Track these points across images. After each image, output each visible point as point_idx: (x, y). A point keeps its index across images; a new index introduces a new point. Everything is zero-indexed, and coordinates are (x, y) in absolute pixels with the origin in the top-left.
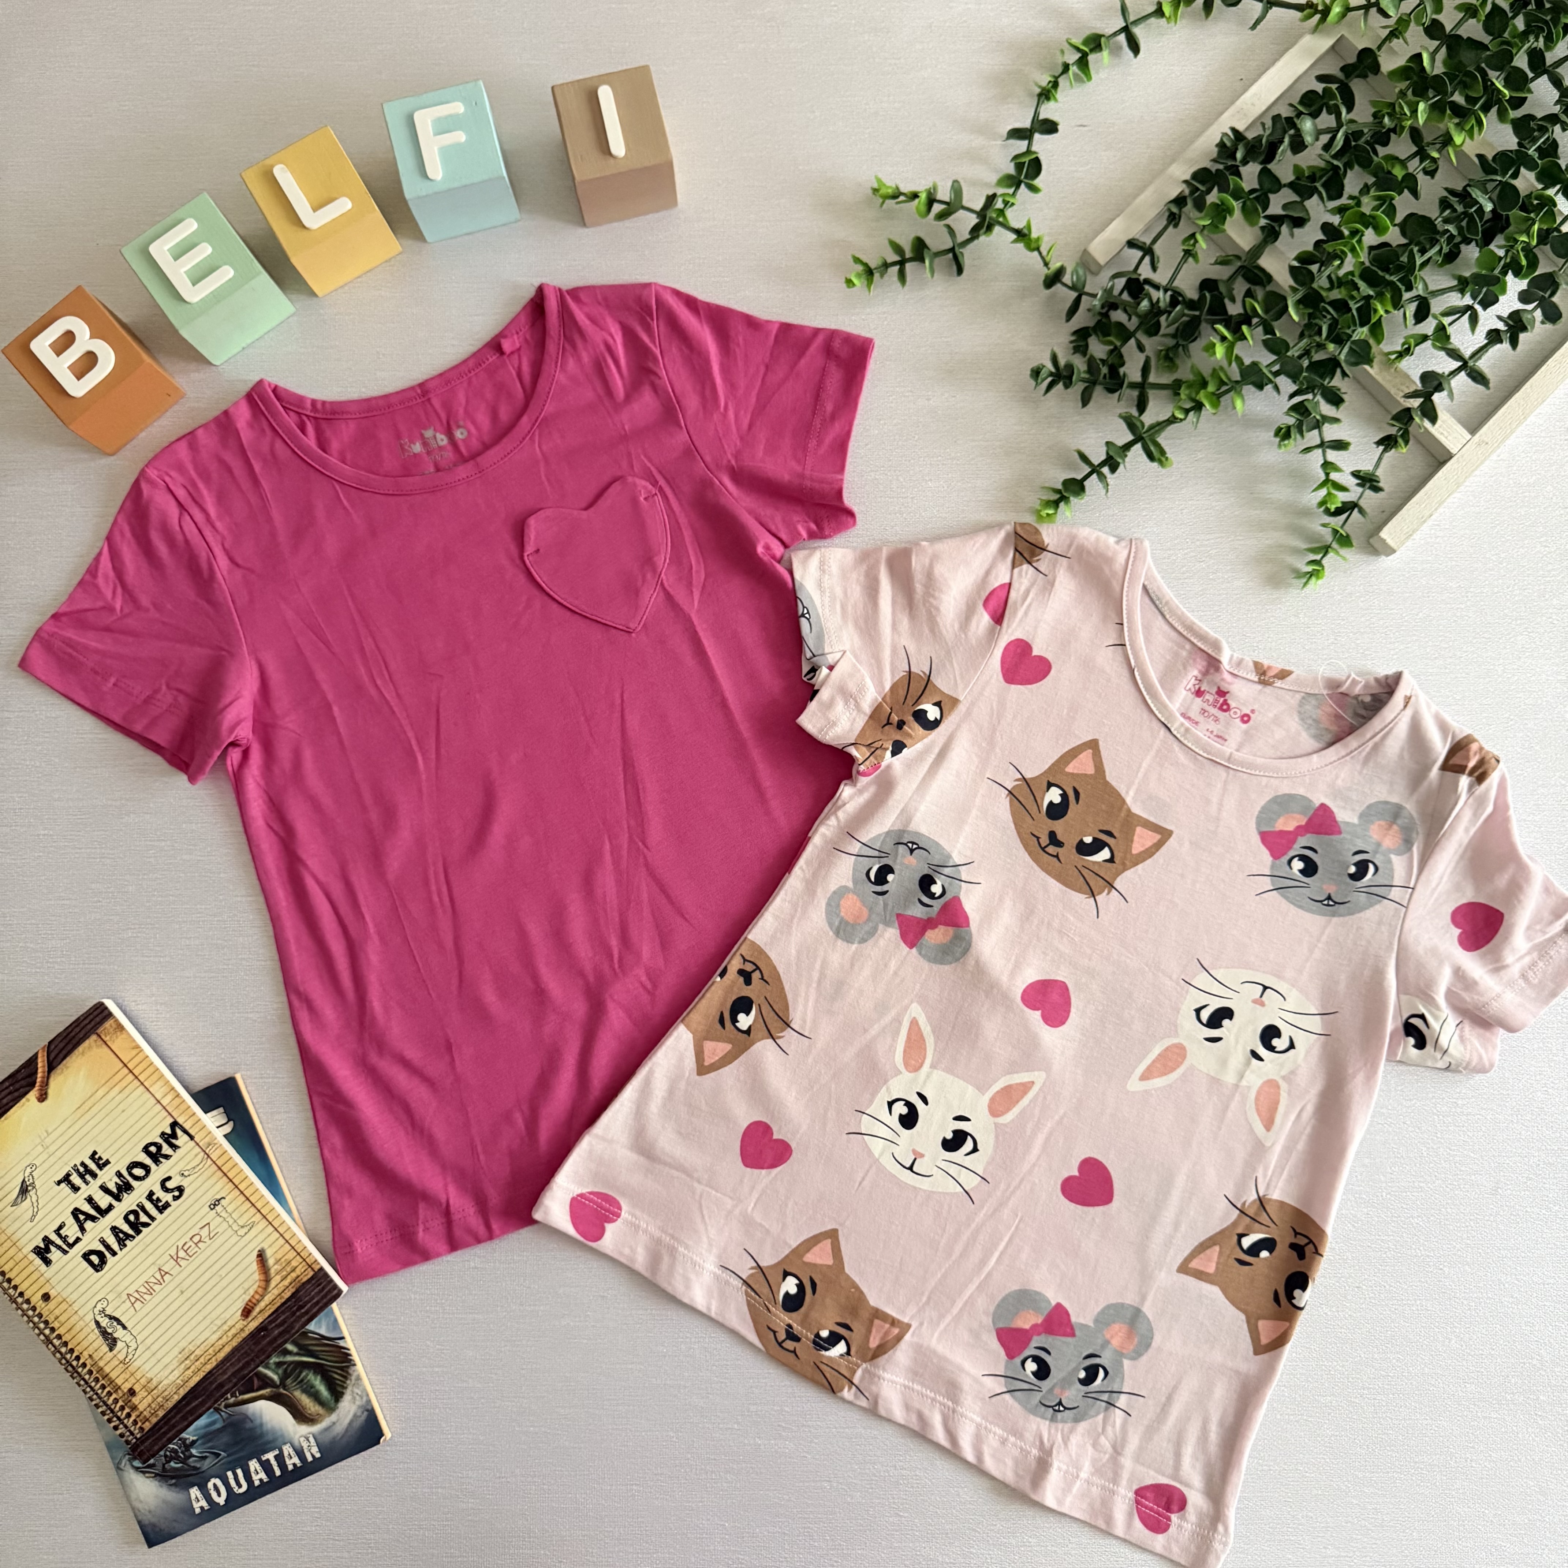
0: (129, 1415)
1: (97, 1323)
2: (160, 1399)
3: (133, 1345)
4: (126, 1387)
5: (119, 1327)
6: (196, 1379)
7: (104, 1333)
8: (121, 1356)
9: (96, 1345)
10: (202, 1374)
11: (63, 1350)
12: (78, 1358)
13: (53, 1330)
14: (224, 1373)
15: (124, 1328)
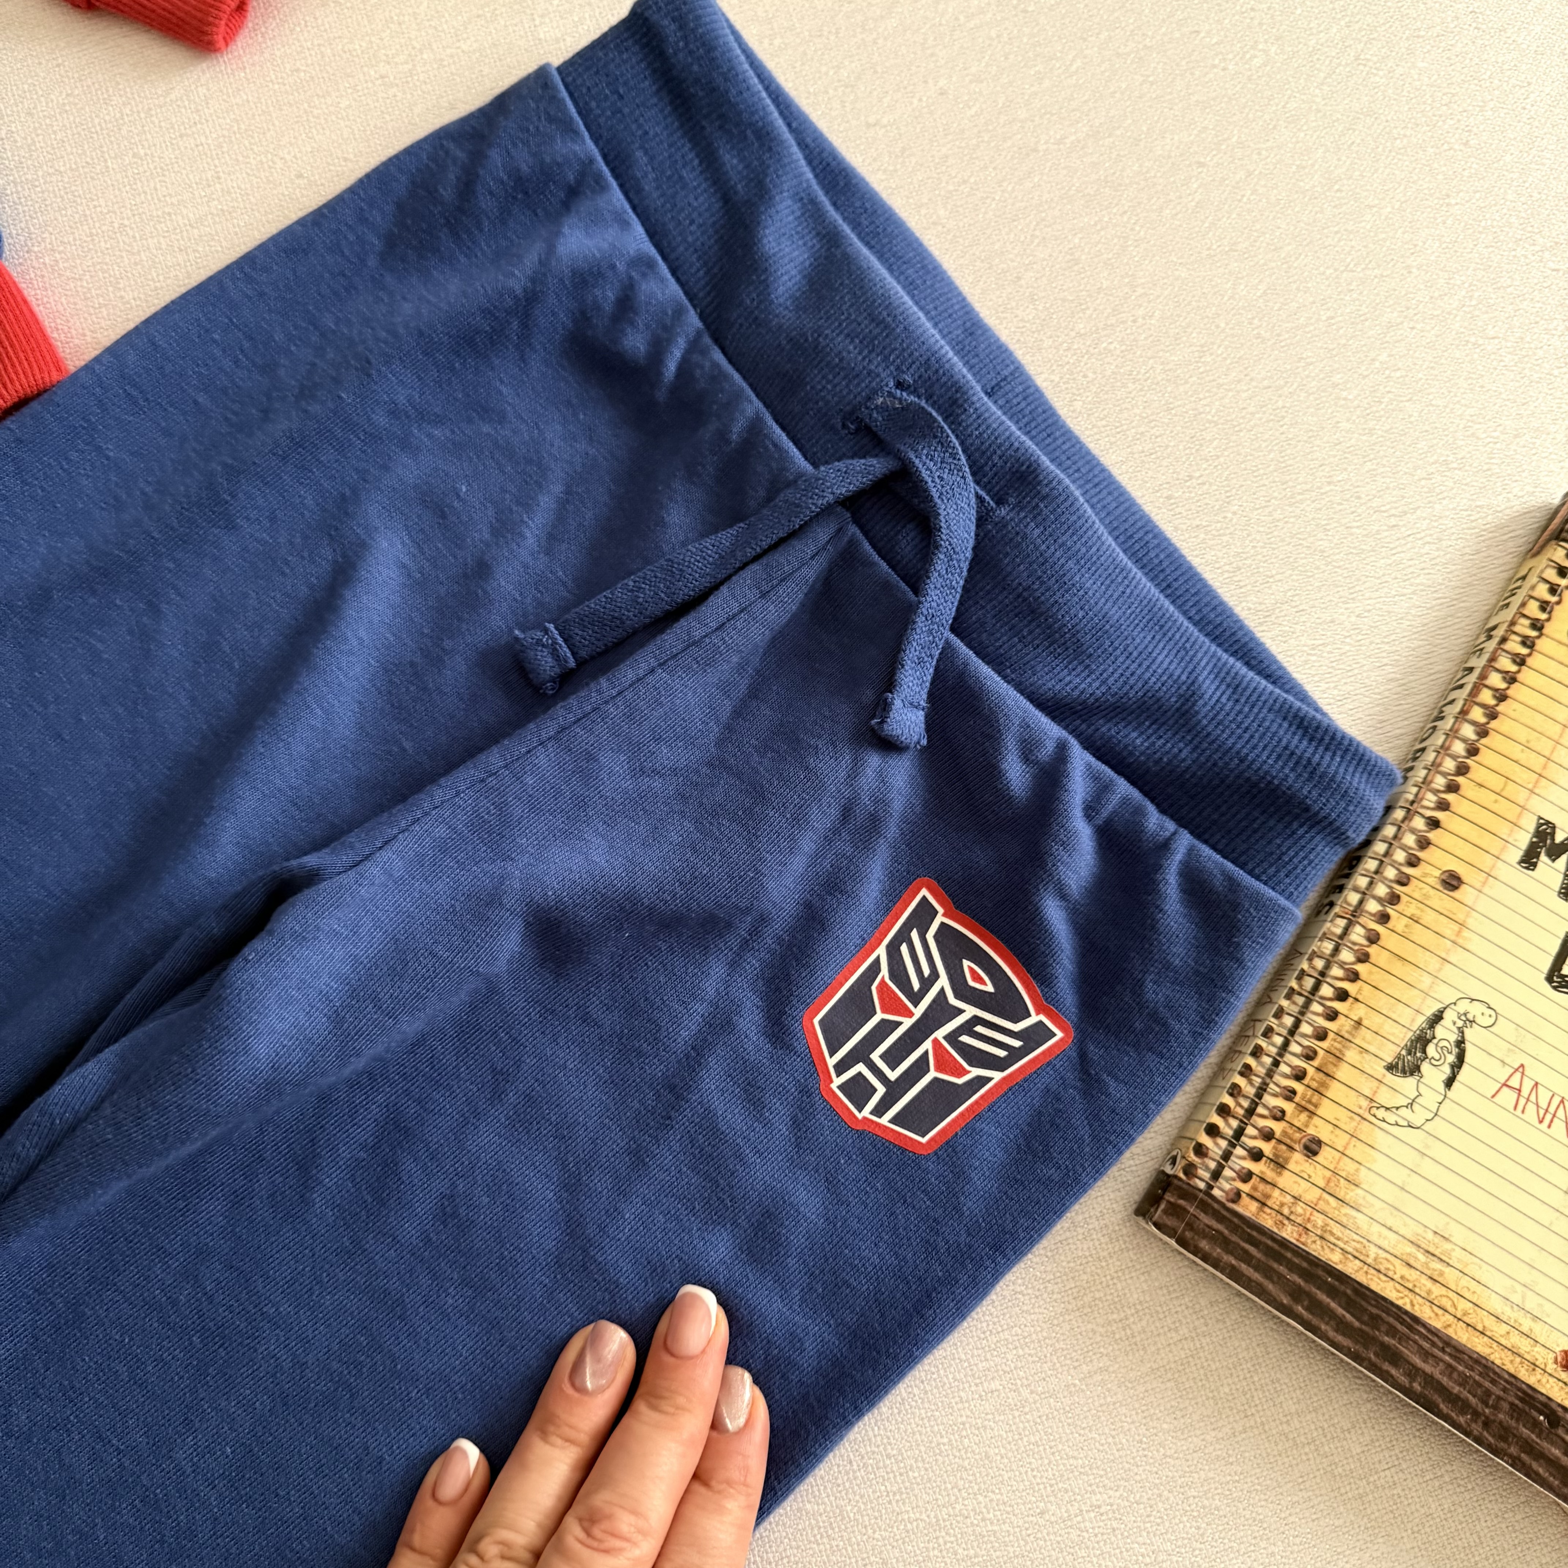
0: (1257, 1155)
1: (1438, 1017)
2: (1319, 1219)
3: (1418, 1116)
4: (1319, 1129)
5: (1447, 1070)
6: (1389, 1291)
7: (1421, 1041)
8: (1385, 1097)
9: (1388, 1028)
10: (1404, 1301)
11: (1346, 956)
12: (1342, 995)
13: (1384, 918)
14: (1426, 1355)
15: (1449, 1083)
